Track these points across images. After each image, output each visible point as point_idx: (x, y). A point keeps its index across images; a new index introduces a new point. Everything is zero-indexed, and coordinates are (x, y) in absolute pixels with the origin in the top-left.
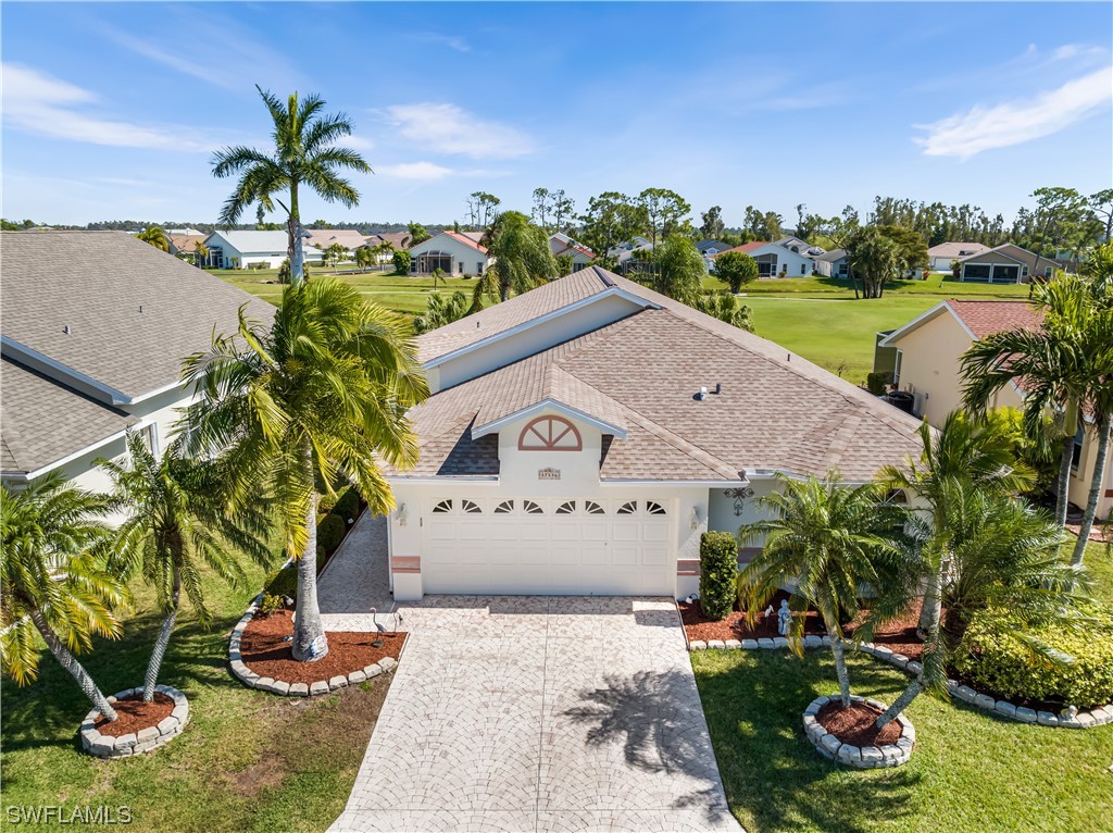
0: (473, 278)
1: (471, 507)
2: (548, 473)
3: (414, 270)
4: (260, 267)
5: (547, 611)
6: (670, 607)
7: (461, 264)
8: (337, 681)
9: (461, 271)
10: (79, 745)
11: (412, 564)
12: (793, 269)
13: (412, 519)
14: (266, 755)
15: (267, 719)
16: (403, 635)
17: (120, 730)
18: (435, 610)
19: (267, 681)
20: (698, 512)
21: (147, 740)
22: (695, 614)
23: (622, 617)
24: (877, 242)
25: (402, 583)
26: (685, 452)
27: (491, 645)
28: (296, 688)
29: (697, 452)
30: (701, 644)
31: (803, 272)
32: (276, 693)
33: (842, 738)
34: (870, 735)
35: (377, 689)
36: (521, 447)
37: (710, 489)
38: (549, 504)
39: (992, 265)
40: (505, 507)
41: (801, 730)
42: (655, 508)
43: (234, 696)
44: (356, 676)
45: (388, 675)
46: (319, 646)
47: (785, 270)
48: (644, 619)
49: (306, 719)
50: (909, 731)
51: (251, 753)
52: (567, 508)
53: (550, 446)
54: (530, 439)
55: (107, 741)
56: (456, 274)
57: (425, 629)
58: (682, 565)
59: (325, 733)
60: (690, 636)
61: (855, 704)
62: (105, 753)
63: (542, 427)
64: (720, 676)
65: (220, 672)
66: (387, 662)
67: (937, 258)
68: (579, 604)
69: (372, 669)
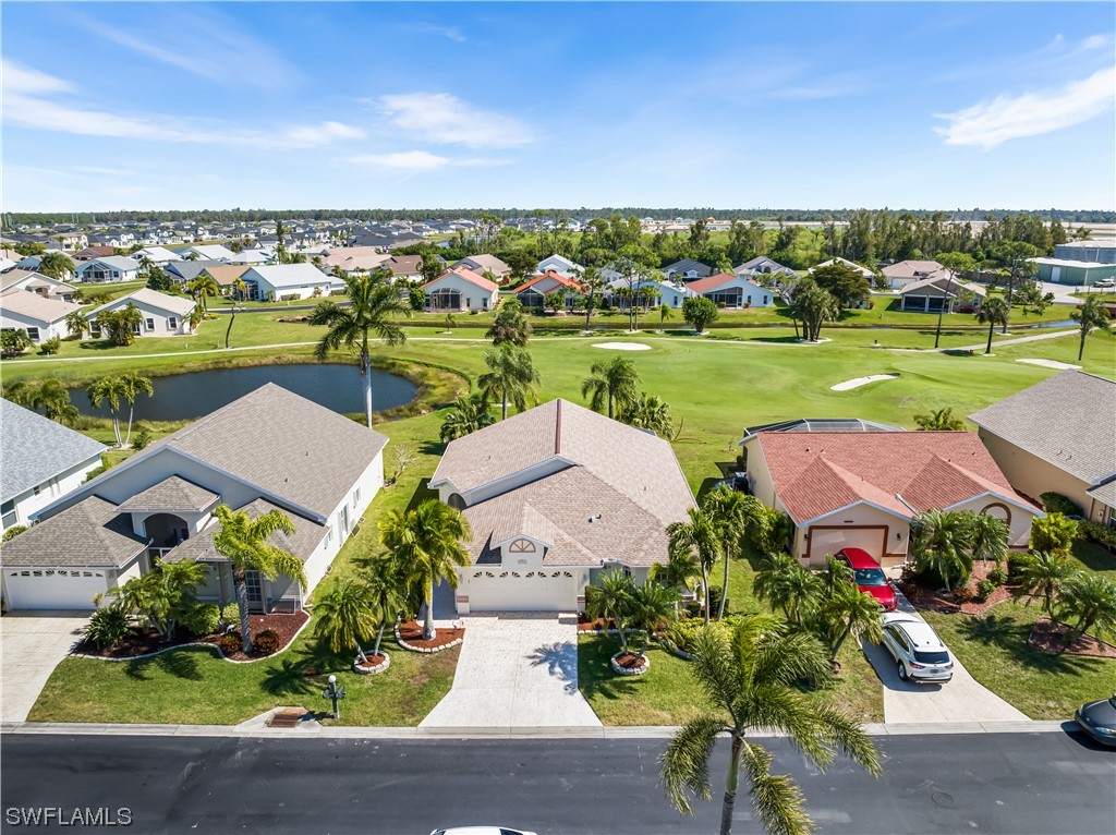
0: (479, 313)
1: (490, 575)
2: (522, 561)
3: (428, 305)
4: (291, 299)
5: (522, 618)
6: (575, 616)
7: (468, 300)
8: (442, 647)
9: (468, 305)
10: (354, 670)
11: (465, 599)
12: (757, 300)
13: (465, 580)
14: (421, 673)
15: (418, 662)
16: (464, 630)
17: (369, 666)
18: (476, 618)
19: (415, 648)
20: (585, 576)
21: (379, 669)
22: (583, 620)
23: (553, 621)
24: (813, 295)
25: (461, 607)
26: (579, 551)
27: (499, 633)
28: (426, 650)
29: (585, 551)
30: (583, 632)
31: (765, 302)
32: (419, 652)
33: (621, 666)
34: (631, 664)
35: (457, 650)
36: (510, 551)
37: (590, 569)
38: (523, 574)
39: (928, 297)
40: (504, 575)
41: (610, 663)
42: (568, 575)
43: (403, 654)
44: (448, 646)
45: (460, 645)
46: (433, 634)
47: (749, 301)
48: (562, 621)
49: (432, 661)
50: (647, 664)
51: (416, 672)
52: (530, 575)
53: (522, 551)
54: (514, 548)
55: (366, 669)
56: (465, 309)
57: (472, 625)
58: (579, 598)
59: (440, 666)
60: (579, 629)
61: (630, 654)
62: (366, 673)
63: (519, 543)
64: (587, 644)
65: (394, 646)
66: (459, 640)
67: (894, 278)
68: (536, 615)
69: (454, 643)
